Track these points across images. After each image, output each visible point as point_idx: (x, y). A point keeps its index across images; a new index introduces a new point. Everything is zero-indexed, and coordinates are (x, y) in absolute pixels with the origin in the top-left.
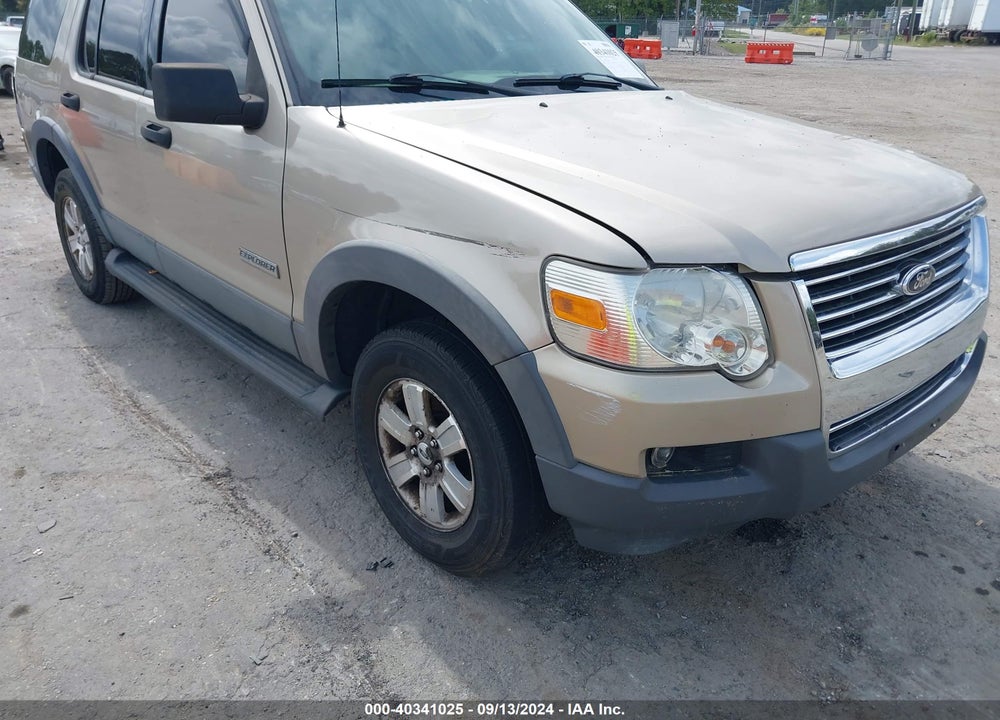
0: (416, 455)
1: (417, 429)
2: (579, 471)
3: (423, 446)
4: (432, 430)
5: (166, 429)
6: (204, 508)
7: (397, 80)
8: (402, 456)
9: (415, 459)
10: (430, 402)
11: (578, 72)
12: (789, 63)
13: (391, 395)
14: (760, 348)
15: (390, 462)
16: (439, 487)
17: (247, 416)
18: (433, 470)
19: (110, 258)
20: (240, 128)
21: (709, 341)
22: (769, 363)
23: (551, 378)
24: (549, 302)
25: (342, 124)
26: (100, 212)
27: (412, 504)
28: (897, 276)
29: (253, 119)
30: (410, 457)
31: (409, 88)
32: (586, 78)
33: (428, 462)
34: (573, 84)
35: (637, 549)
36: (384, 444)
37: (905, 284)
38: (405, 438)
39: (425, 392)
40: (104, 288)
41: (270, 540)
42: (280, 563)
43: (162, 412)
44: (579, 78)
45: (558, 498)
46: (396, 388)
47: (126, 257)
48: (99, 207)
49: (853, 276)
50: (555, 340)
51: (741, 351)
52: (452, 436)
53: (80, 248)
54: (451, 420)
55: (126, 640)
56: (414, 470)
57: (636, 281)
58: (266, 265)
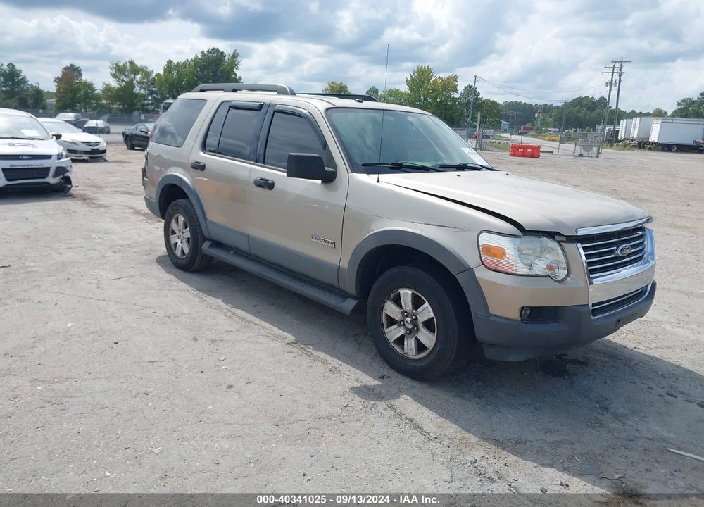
0: (404, 325)
1: (406, 312)
2: (491, 318)
3: (408, 319)
4: (414, 311)
5: (256, 324)
6: (293, 355)
7: (393, 164)
8: (395, 326)
9: (402, 327)
10: (415, 297)
11: (465, 163)
12: (538, 158)
13: (392, 297)
14: (564, 269)
15: (387, 330)
16: (416, 338)
17: (295, 321)
18: (413, 331)
19: (206, 246)
20: (320, 182)
21: (545, 267)
22: (568, 275)
23: (481, 279)
24: (481, 249)
25: (378, 181)
26: (206, 222)
27: (398, 350)
28: (615, 248)
29: (329, 178)
30: (400, 326)
31: (398, 168)
32: (468, 165)
33: (411, 327)
34: (462, 167)
35: (513, 358)
36: (384, 321)
37: (618, 251)
38: (397, 317)
39: (413, 293)
40: (194, 262)
41: (330, 366)
42: (338, 375)
43: (250, 317)
44: (466, 165)
45: (481, 333)
46: (395, 294)
47: (217, 244)
48: (205, 218)
49: (598, 245)
50: (483, 264)
51: (557, 270)
52: (426, 312)
53: (179, 241)
54: (427, 304)
55: (283, 397)
56: (402, 332)
57: (518, 240)
58: (328, 242)
